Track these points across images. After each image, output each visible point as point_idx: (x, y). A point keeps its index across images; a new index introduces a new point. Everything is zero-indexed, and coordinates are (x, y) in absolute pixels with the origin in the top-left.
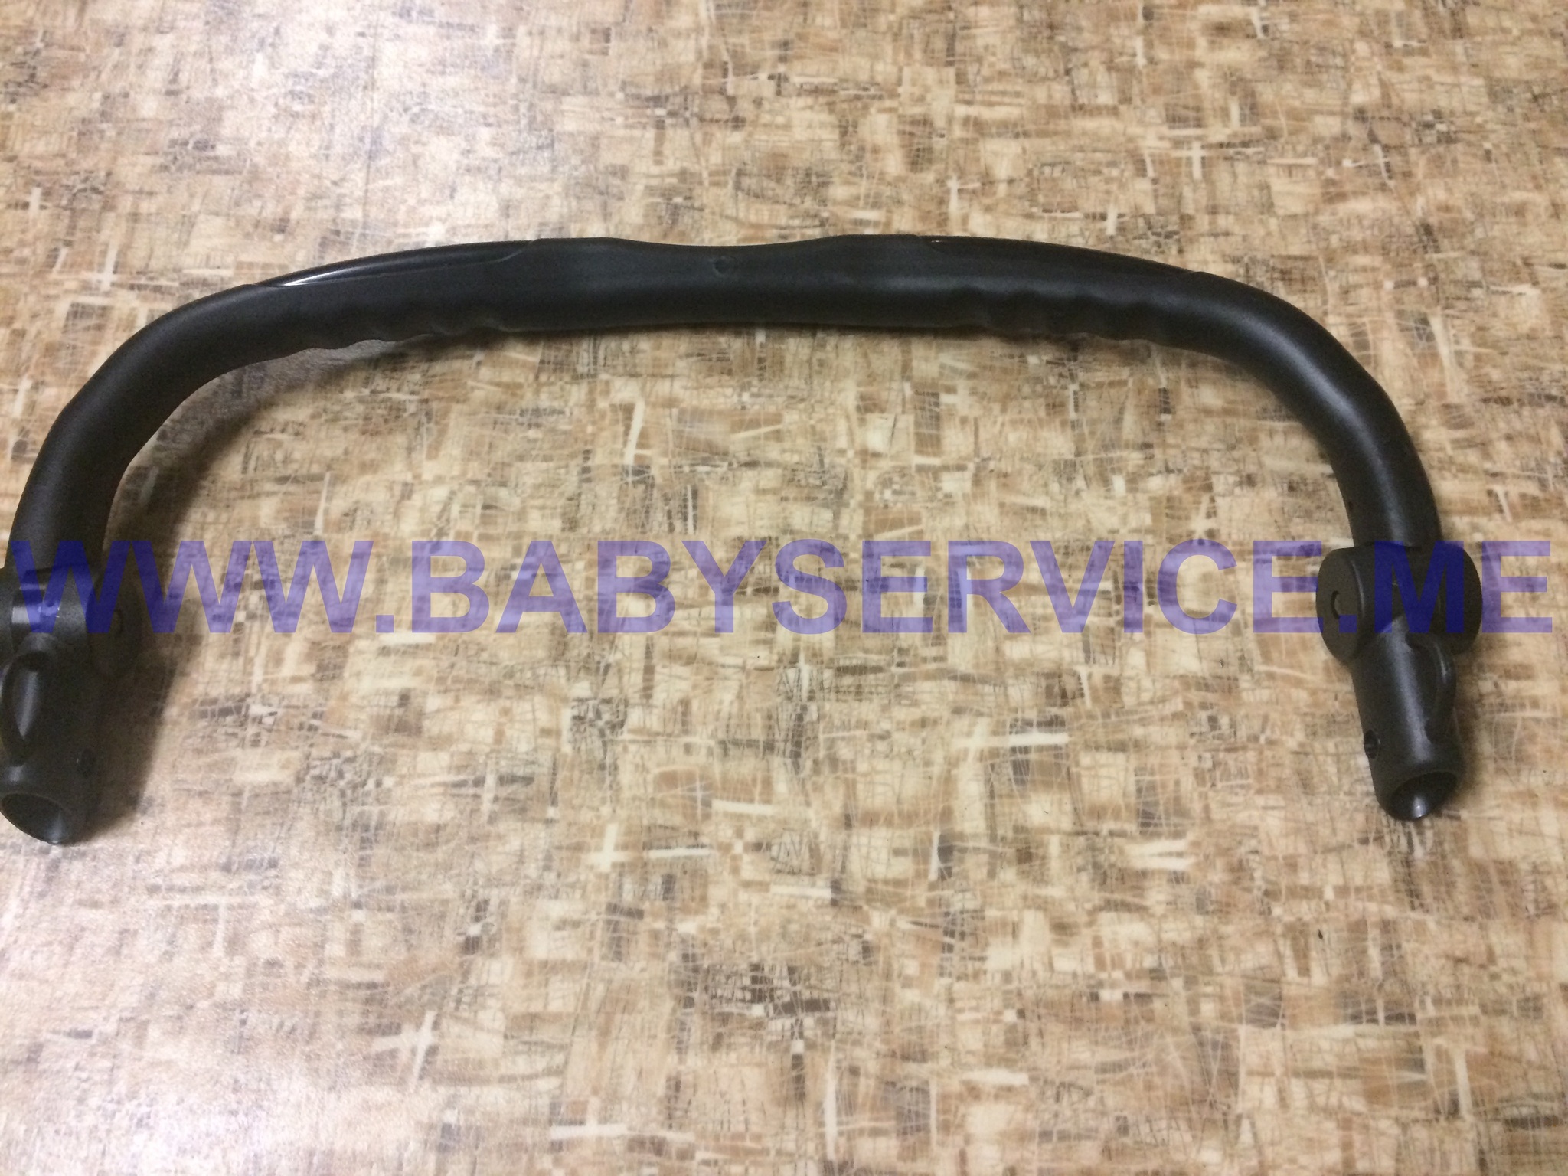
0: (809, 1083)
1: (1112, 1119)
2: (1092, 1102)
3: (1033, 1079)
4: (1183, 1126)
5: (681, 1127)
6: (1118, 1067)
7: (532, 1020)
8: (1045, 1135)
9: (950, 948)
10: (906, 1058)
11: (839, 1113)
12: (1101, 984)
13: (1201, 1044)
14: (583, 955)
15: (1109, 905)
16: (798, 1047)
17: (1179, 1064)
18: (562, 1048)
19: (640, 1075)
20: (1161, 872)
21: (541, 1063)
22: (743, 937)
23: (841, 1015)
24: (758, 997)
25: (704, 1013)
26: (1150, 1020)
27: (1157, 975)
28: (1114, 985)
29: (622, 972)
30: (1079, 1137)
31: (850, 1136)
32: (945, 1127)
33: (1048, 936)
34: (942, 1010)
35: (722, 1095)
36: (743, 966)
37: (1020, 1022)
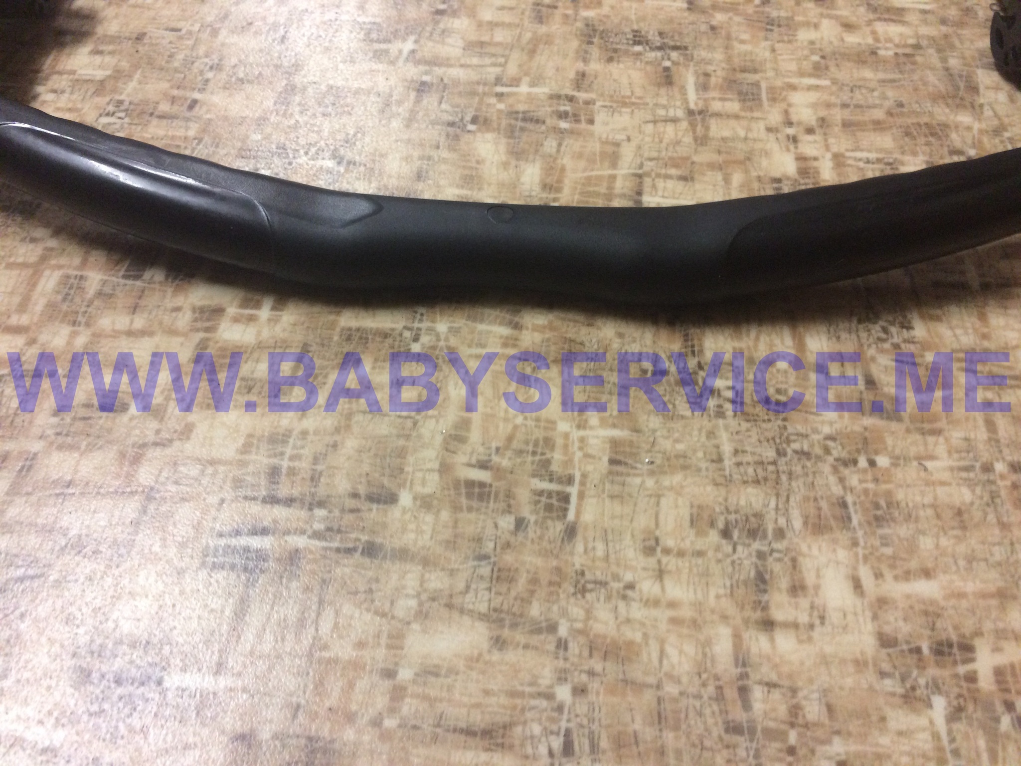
0: (675, 78)
1: (892, 101)
2: (876, 94)
3: (833, 83)
4: (943, 106)
5: (586, 91)
6: (893, 81)
7: (482, 44)
8: (845, 106)
9: (771, 30)
10: (744, 70)
11: (697, 90)
12: (879, 48)
13: (951, 75)
14: (517, 21)
15: (879, 19)
16: (667, 64)
17: (937, 82)
18: (503, 56)
19: (557, 70)
20: (914, 9)
21: (487, 61)
22: (627, 19)
23: (696, 53)
24: (639, 43)
25: (600, 48)
26: (914, 63)
27: (917, 47)
28: (886, 49)
29: (543, 29)
30: (869, 107)
31: (705, 100)
32: (773, 100)
33: (839, 29)
34: (767, 54)
35: (615, 80)
36: (627, 30)
37: (823, 61)
